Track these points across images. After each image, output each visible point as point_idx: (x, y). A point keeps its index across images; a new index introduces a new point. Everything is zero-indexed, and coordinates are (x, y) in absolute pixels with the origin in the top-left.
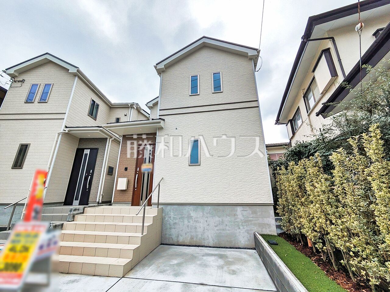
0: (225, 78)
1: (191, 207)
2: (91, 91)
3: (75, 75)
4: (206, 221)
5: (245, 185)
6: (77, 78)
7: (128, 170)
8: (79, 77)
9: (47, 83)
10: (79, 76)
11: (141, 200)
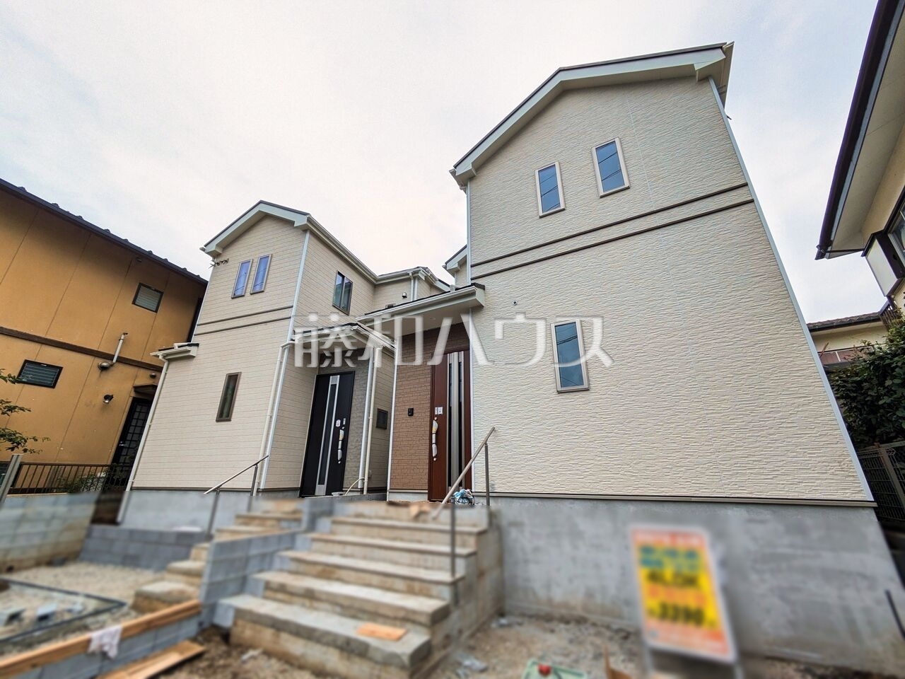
0: (631, 149)
1: (578, 506)
2: (335, 257)
3: (305, 229)
5: (746, 440)
6: (308, 235)
7: (414, 415)
8: (313, 234)
9: (262, 255)
10: (312, 230)
11: (449, 484)
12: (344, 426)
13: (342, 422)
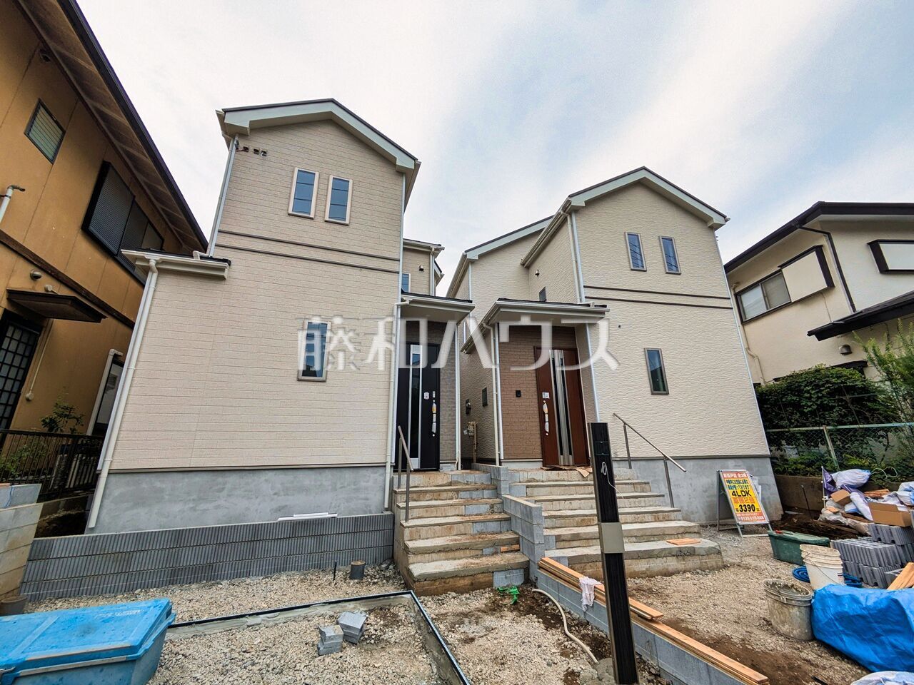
3: (401, 172)
4: (691, 485)
6: (404, 180)
7: (523, 396)
9: (336, 174)
11: (562, 454)
12: (434, 399)
13: (431, 395)
